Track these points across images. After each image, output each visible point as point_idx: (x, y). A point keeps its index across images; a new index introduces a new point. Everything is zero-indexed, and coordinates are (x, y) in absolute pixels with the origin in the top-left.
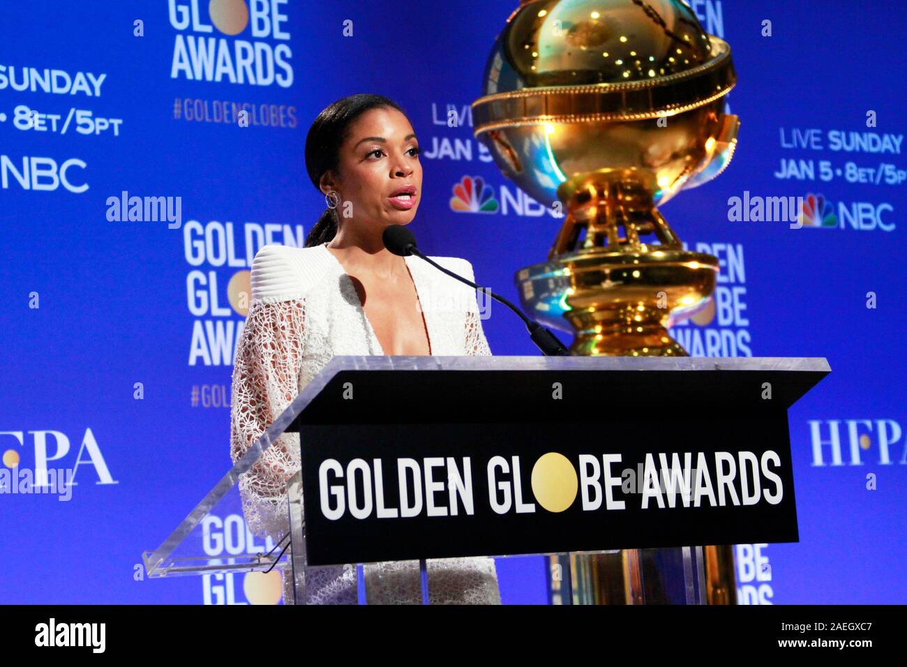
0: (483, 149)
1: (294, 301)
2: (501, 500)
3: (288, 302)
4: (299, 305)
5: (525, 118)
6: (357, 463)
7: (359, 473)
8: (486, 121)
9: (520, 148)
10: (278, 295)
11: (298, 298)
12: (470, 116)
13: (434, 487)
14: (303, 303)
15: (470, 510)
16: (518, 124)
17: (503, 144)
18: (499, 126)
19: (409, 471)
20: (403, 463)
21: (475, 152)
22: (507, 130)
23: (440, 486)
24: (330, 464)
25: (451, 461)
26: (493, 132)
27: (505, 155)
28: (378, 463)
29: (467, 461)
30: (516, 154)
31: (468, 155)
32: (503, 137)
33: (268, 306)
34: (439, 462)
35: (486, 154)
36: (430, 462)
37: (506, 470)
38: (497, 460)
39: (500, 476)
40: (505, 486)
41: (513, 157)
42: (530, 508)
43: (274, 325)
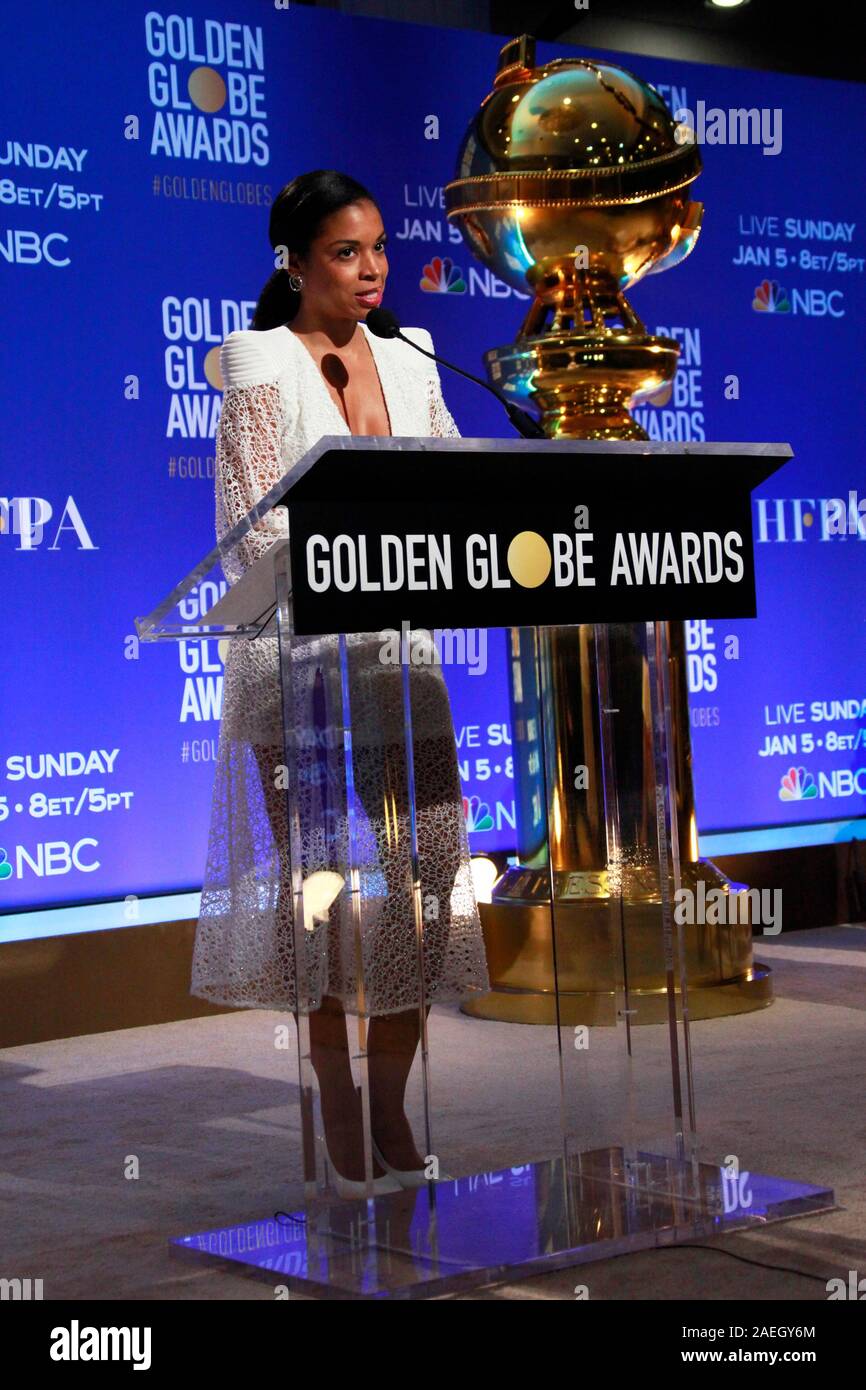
0: (453, 230)
1: (267, 385)
2: (478, 576)
3: (261, 386)
4: (272, 388)
5: (498, 202)
6: (343, 539)
7: (344, 548)
8: (459, 205)
9: (491, 231)
10: (250, 380)
11: (271, 382)
12: (442, 198)
13: (415, 562)
14: (276, 386)
15: (449, 585)
16: (491, 208)
17: (475, 227)
18: (471, 209)
19: (392, 547)
20: (387, 540)
21: (445, 234)
22: (481, 214)
23: (421, 562)
24: (317, 539)
25: (432, 538)
26: (465, 215)
27: (477, 238)
28: (362, 539)
29: (447, 538)
30: (487, 237)
31: (438, 237)
32: (475, 221)
33: (241, 392)
34: (420, 539)
35: (456, 236)
36: (413, 539)
37: (483, 547)
38: (475, 538)
39: (478, 553)
40: (482, 562)
41: (484, 240)
42: (506, 584)
43: (250, 408)
